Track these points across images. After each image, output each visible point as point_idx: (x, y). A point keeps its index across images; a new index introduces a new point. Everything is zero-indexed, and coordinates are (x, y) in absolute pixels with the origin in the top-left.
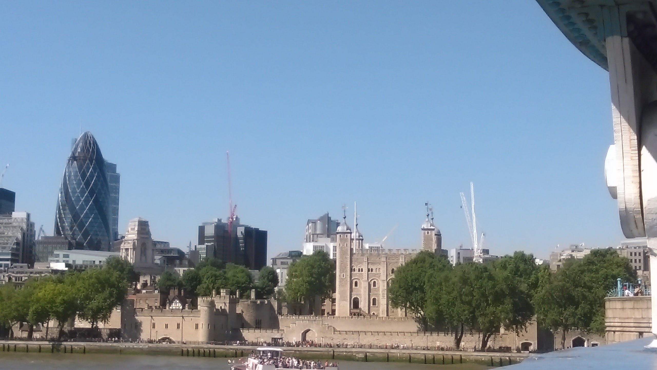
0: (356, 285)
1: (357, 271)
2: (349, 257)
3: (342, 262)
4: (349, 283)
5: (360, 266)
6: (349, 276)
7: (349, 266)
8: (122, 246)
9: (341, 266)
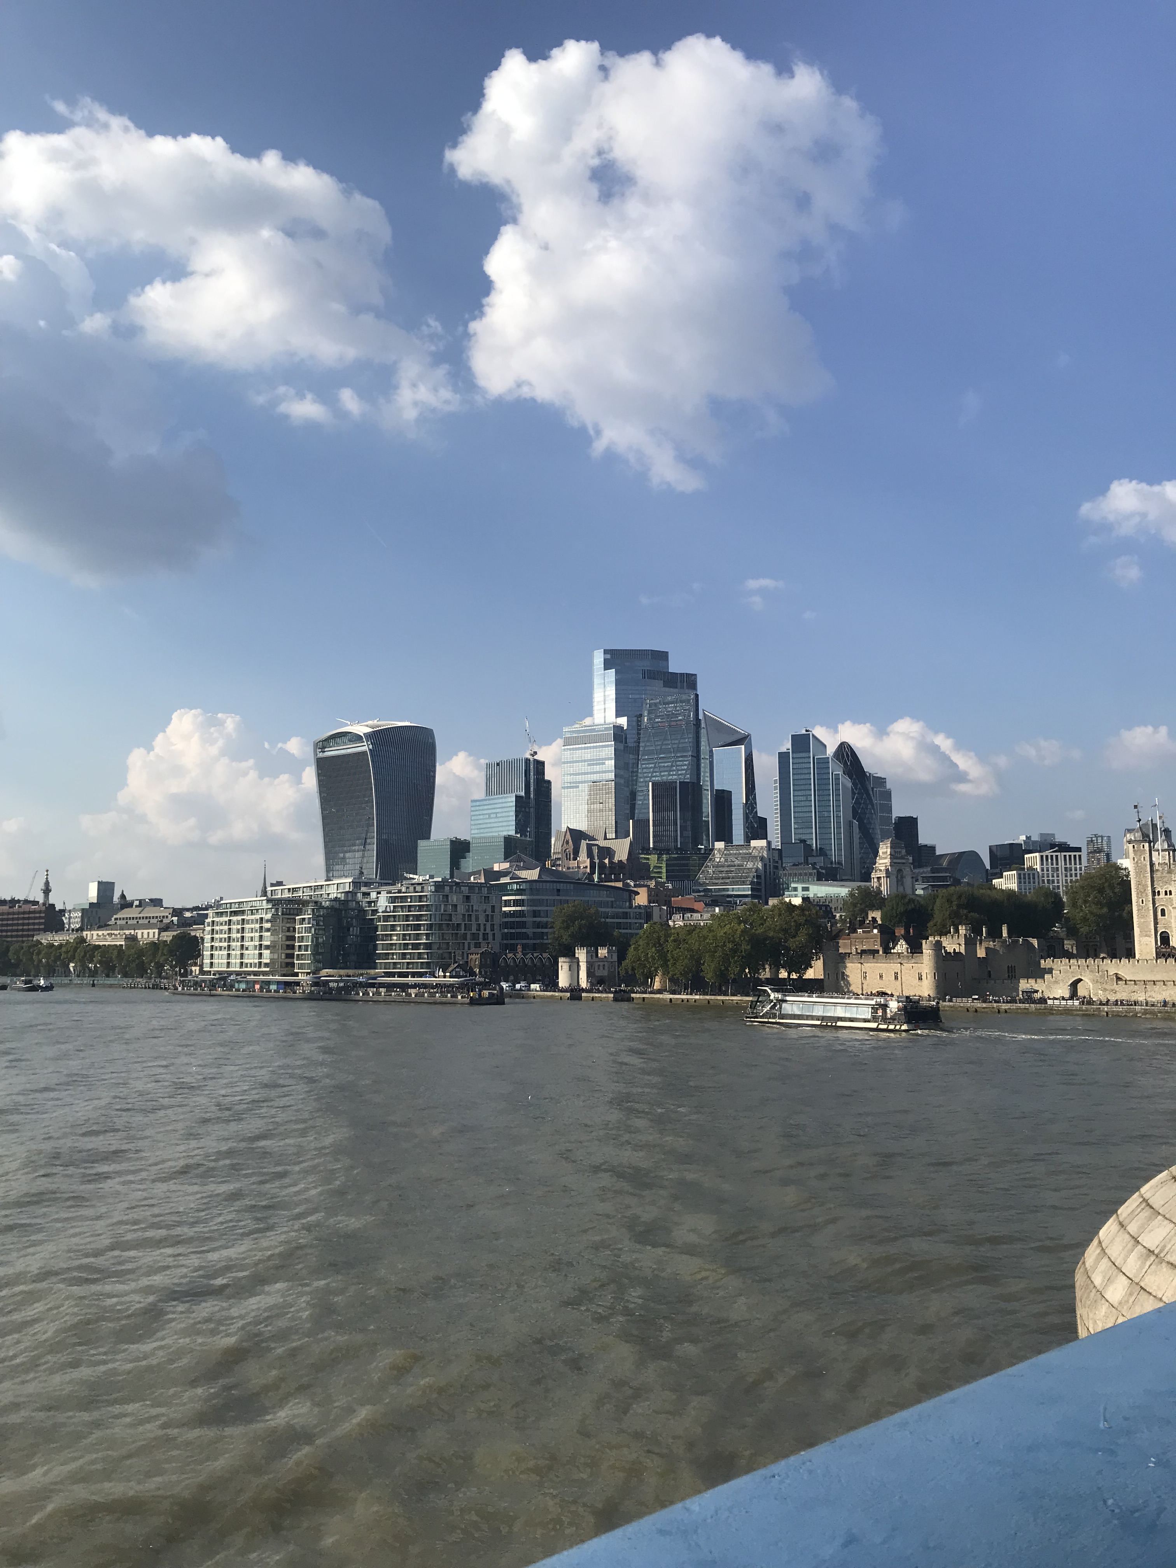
0: (1163, 914)
1: (1162, 895)
2: (1149, 874)
3: (1139, 884)
4: (1152, 912)
5: (1167, 888)
6: (1151, 902)
7: (1150, 888)
8: (873, 875)
9: (1137, 889)
